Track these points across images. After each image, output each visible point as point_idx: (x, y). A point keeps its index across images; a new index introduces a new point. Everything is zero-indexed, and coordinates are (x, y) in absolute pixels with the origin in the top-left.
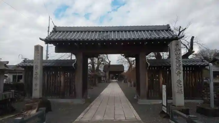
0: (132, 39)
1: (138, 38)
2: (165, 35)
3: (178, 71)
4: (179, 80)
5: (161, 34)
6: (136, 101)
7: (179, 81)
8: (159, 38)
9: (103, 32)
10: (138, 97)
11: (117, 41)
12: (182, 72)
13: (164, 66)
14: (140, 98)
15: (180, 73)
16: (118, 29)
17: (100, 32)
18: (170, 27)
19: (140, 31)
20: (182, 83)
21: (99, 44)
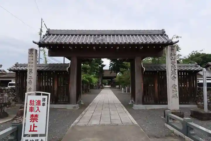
0: (127, 43)
1: (134, 43)
2: (160, 40)
3: (173, 75)
4: (174, 84)
5: (156, 38)
6: (131, 106)
7: (174, 86)
8: (155, 42)
9: (99, 35)
10: (132, 102)
11: (112, 45)
12: (177, 76)
13: (159, 71)
14: (135, 103)
15: (175, 78)
16: (113, 33)
17: (95, 35)
18: (165, 32)
19: (136, 35)
20: (177, 87)
21: (94, 47)
